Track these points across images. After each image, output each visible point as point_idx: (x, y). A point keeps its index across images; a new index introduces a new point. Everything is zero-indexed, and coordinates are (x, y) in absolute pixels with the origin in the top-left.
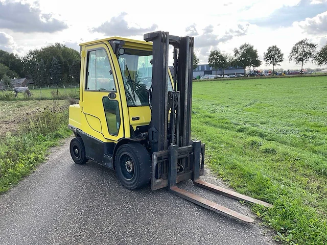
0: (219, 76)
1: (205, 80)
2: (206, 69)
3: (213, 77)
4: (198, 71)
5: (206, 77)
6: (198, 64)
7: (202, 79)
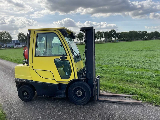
0: (24, 46)
1: (16, 48)
2: (16, 42)
3: (21, 46)
4: (12, 43)
5: (17, 46)
6: (12, 39)
7: (14, 47)
